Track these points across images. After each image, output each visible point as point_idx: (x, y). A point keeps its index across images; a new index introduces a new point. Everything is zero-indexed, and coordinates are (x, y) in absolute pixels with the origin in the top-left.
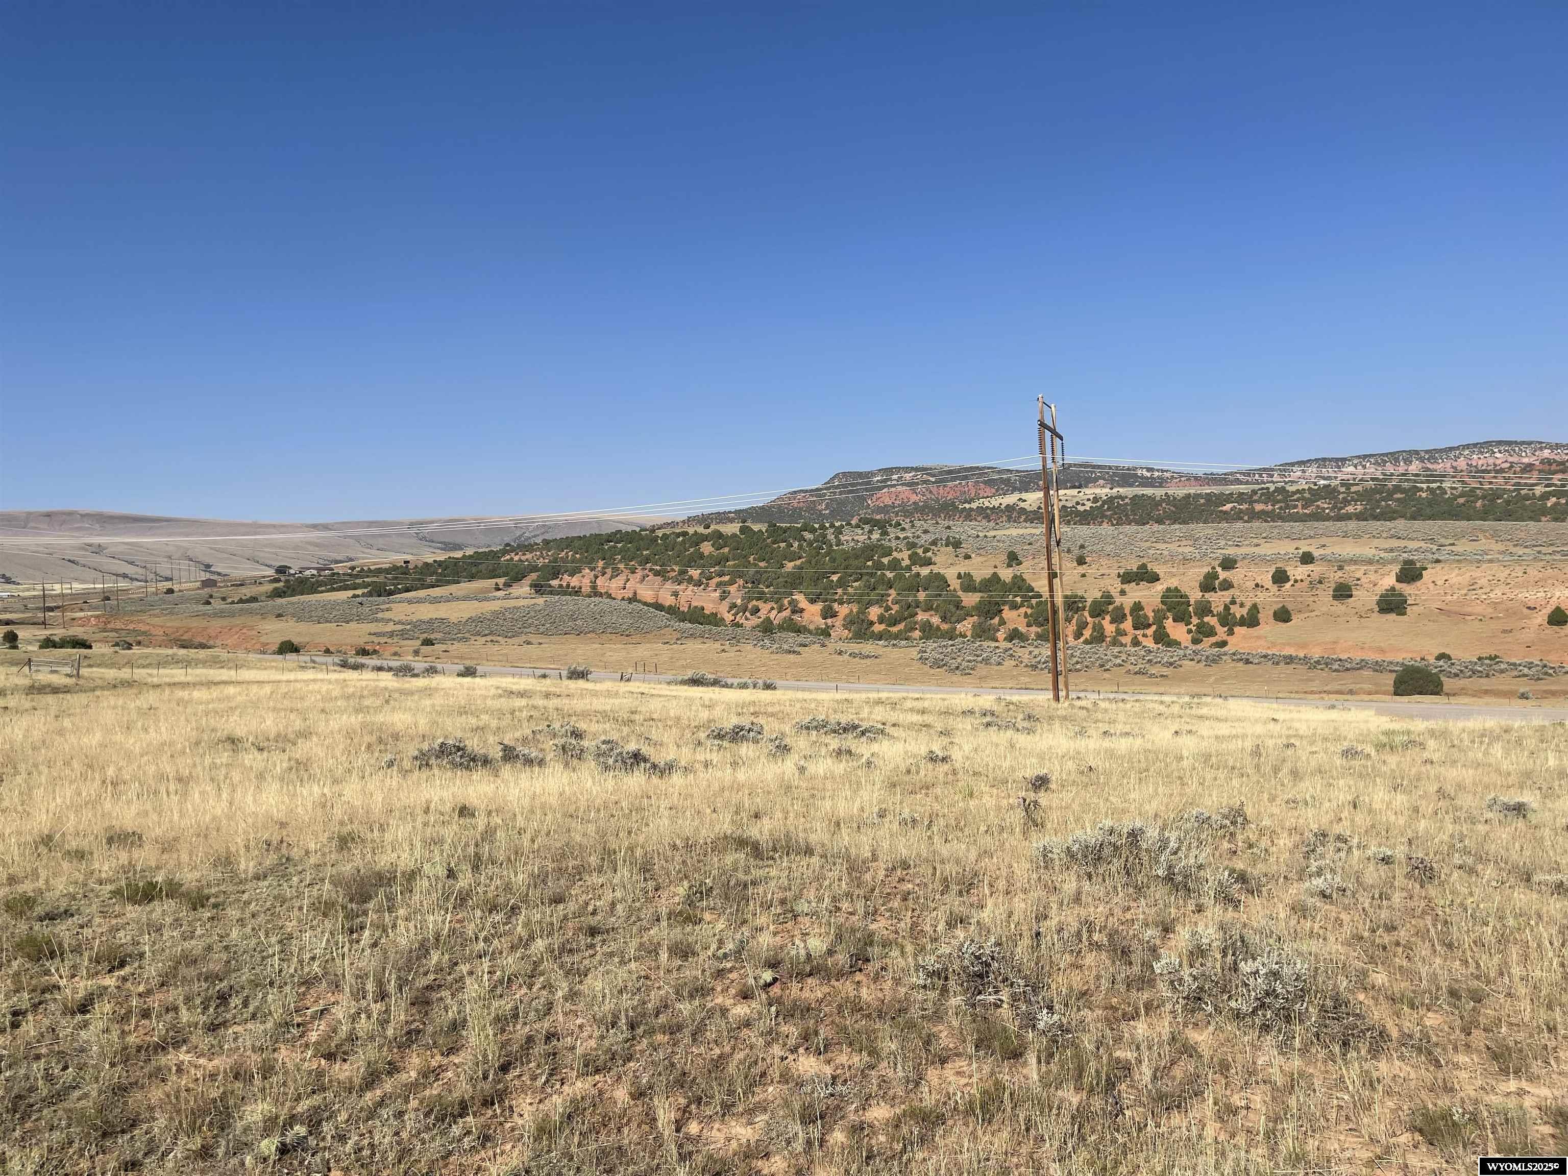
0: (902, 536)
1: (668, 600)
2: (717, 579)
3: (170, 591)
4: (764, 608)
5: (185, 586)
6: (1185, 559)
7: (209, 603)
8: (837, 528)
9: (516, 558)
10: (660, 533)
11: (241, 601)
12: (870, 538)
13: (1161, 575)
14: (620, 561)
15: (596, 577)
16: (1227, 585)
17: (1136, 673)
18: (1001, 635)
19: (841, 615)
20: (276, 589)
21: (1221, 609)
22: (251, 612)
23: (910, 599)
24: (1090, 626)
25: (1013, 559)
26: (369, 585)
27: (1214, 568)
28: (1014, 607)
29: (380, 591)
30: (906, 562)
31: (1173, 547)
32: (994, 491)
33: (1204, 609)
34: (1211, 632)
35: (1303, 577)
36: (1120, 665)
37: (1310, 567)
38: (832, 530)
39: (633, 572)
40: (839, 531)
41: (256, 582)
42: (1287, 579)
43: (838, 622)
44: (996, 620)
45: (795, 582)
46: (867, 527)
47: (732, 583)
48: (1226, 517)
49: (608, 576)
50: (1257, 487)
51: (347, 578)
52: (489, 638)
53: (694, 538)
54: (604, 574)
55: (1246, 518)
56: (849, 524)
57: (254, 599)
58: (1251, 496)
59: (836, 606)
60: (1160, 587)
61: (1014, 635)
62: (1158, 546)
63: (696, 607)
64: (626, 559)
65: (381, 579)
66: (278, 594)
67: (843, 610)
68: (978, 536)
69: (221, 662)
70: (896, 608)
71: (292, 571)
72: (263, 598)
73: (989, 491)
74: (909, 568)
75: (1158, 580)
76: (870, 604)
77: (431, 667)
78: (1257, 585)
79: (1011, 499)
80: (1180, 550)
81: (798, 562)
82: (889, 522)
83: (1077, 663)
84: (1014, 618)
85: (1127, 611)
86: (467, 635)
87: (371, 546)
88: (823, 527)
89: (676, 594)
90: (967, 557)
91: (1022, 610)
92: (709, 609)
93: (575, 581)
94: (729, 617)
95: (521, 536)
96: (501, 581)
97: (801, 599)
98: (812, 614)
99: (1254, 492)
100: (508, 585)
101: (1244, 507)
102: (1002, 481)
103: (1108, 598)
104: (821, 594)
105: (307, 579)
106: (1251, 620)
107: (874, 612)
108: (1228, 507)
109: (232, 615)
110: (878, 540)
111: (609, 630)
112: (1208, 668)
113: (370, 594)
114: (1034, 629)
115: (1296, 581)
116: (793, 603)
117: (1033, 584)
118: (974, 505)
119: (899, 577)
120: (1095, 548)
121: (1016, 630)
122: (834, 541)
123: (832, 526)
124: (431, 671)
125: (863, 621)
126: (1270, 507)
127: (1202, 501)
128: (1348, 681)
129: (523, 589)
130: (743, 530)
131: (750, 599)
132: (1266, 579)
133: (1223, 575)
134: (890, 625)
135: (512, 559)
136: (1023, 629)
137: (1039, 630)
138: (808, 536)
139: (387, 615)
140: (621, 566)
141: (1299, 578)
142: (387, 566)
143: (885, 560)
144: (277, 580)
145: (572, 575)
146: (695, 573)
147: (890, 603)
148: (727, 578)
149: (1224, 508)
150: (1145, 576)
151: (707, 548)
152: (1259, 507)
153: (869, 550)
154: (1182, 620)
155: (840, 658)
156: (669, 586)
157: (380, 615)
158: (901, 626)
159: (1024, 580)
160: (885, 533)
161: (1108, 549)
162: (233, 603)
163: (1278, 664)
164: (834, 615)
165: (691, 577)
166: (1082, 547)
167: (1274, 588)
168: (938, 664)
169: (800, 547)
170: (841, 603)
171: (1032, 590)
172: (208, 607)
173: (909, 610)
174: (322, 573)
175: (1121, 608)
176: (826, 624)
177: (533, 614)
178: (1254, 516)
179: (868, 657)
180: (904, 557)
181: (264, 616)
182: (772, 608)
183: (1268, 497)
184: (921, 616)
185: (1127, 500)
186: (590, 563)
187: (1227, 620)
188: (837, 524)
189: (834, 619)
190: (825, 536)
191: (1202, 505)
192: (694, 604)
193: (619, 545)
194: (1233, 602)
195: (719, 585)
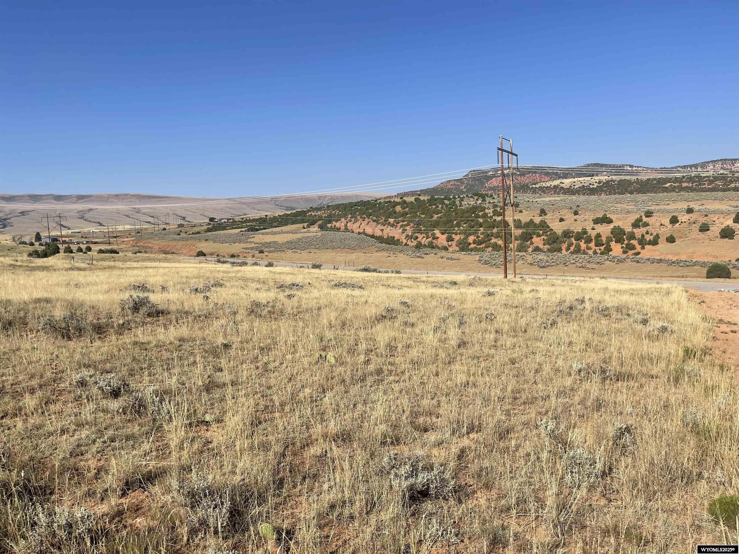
0: (491, 202)
1: (378, 233)
2: (401, 223)
3: (165, 229)
4: (420, 236)
5: (171, 227)
6: (628, 212)
7: (179, 234)
8: (461, 198)
9: (313, 214)
10: (378, 202)
11: (193, 234)
12: (476, 203)
13: (614, 219)
14: (358, 215)
15: (347, 223)
16: (646, 225)
17: (580, 267)
18: (530, 250)
19: (456, 240)
20: (208, 228)
21: (640, 237)
22: (195, 239)
23: (489, 232)
24: (574, 245)
25: (543, 212)
26: (248, 226)
27: (641, 216)
28: (539, 236)
29: (253, 229)
30: (492, 214)
31: (625, 206)
32: (549, 178)
33: (632, 236)
34: (633, 248)
35: (686, 221)
36: (574, 263)
37: (691, 215)
38: (458, 199)
39: (364, 220)
40: (462, 200)
41: (201, 225)
42: (678, 221)
43: (454, 243)
44: (529, 242)
45: (435, 225)
46: (476, 197)
47: (408, 225)
48: (666, 190)
49: (352, 222)
50: (685, 175)
51: (239, 223)
52: (293, 250)
53: (393, 204)
54: (351, 221)
55: (677, 190)
56: (467, 196)
57: (199, 233)
58: (682, 179)
59: (454, 236)
60: (612, 226)
61: (537, 249)
62: (617, 205)
63: (391, 237)
64: (361, 214)
65: (254, 224)
66: (209, 230)
67: (457, 238)
68: (529, 201)
69: (167, 260)
70: (482, 236)
71: (216, 220)
72: (203, 232)
73: (547, 178)
74: (491, 217)
75: (612, 222)
76: (470, 234)
77: (255, 263)
78: (661, 225)
79: (556, 182)
80: (627, 207)
81: (440, 215)
82: (487, 195)
83: (553, 262)
84: (538, 241)
85: (593, 238)
86: (284, 249)
87: (254, 209)
88: (454, 198)
89: (382, 230)
90: (521, 212)
91: (542, 237)
92: (397, 237)
93: (338, 225)
94: (405, 241)
95: (321, 203)
96: (305, 225)
97: (437, 232)
98: (442, 239)
99: (683, 177)
100: (308, 226)
101: (677, 185)
102: (554, 173)
103: (585, 232)
104: (447, 230)
105: (222, 224)
106: (655, 242)
107: (471, 239)
108: (668, 185)
109: (187, 240)
110: (480, 204)
111: (347, 247)
112: (617, 265)
113: (248, 231)
114: (547, 246)
115: (682, 222)
116: (433, 235)
117: (550, 225)
118: (537, 186)
119: (485, 221)
120: (584, 207)
121: (537, 247)
122: (458, 205)
123: (459, 197)
124: (256, 264)
125: (465, 243)
126: (691, 185)
127: (655, 182)
128: (685, 271)
129: (315, 228)
130: (416, 200)
131: (415, 233)
132: (666, 221)
133: (645, 219)
134: (478, 245)
135: (311, 214)
136: (541, 246)
137: (549, 247)
138: (447, 202)
139: (252, 240)
140: (359, 217)
141: (683, 221)
142: (257, 218)
143: (480, 214)
144: (209, 224)
145: (337, 221)
146: (391, 220)
147: (479, 234)
148: (405, 223)
149: (666, 186)
150: (605, 220)
151: (398, 208)
152: (684, 185)
153: (474, 209)
154: (619, 242)
155: (441, 260)
156: (380, 227)
157: (249, 240)
158: (483, 245)
159: (545, 223)
160: (484, 200)
161: (591, 207)
162: (190, 234)
163: (653, 263)
164: (452, 240)
165: (390, 222)
166: (578, 206)
167: (670, 226)
168: (486, 263)
169: (442, 207)
170: (456, 234)
171: (549, 227)
172: (179, 236)
173: (488, 237)
174: (229, 221)
175: (590, 236)
176: (448, 244)
177: (315, 239)
178: (682, 189)
179: (455, 259)
180: (490, 212)
181: (200, 240)
182: (424, 237)
183: (690, 179)
184: (493, 240)
185: (616, 182)
186: (345, 217)
187: (643, 242)
188: (461, 196)
189: (452, 242)
190: (454, 202)
191: (656, 184)
192: (390, 235)
193: (359, 208)
194: (647, 233)
195: (402, 226)
